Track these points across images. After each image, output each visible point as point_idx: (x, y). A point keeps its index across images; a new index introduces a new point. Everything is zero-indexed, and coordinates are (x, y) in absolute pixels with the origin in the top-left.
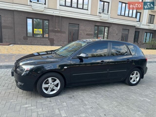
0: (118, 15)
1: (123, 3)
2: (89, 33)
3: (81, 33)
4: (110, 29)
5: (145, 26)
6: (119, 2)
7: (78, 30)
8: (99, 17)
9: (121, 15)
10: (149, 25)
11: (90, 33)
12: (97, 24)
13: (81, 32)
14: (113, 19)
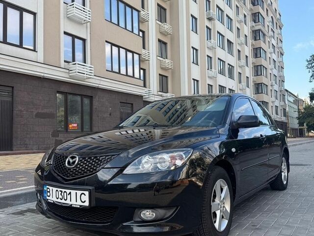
0: (107, 70)
1: (112, 45)
2: (43, 111)
3: (21, 111)
4: (94, 102)
5: (156, 96)
6: (106, 42)
7: (12, 103)
8: (68, 71)
9: (112, 71)
10: (161, 96)
11: (45, 111)
12: (63, 89)
13: (20, 108)
14: (99, 78)
